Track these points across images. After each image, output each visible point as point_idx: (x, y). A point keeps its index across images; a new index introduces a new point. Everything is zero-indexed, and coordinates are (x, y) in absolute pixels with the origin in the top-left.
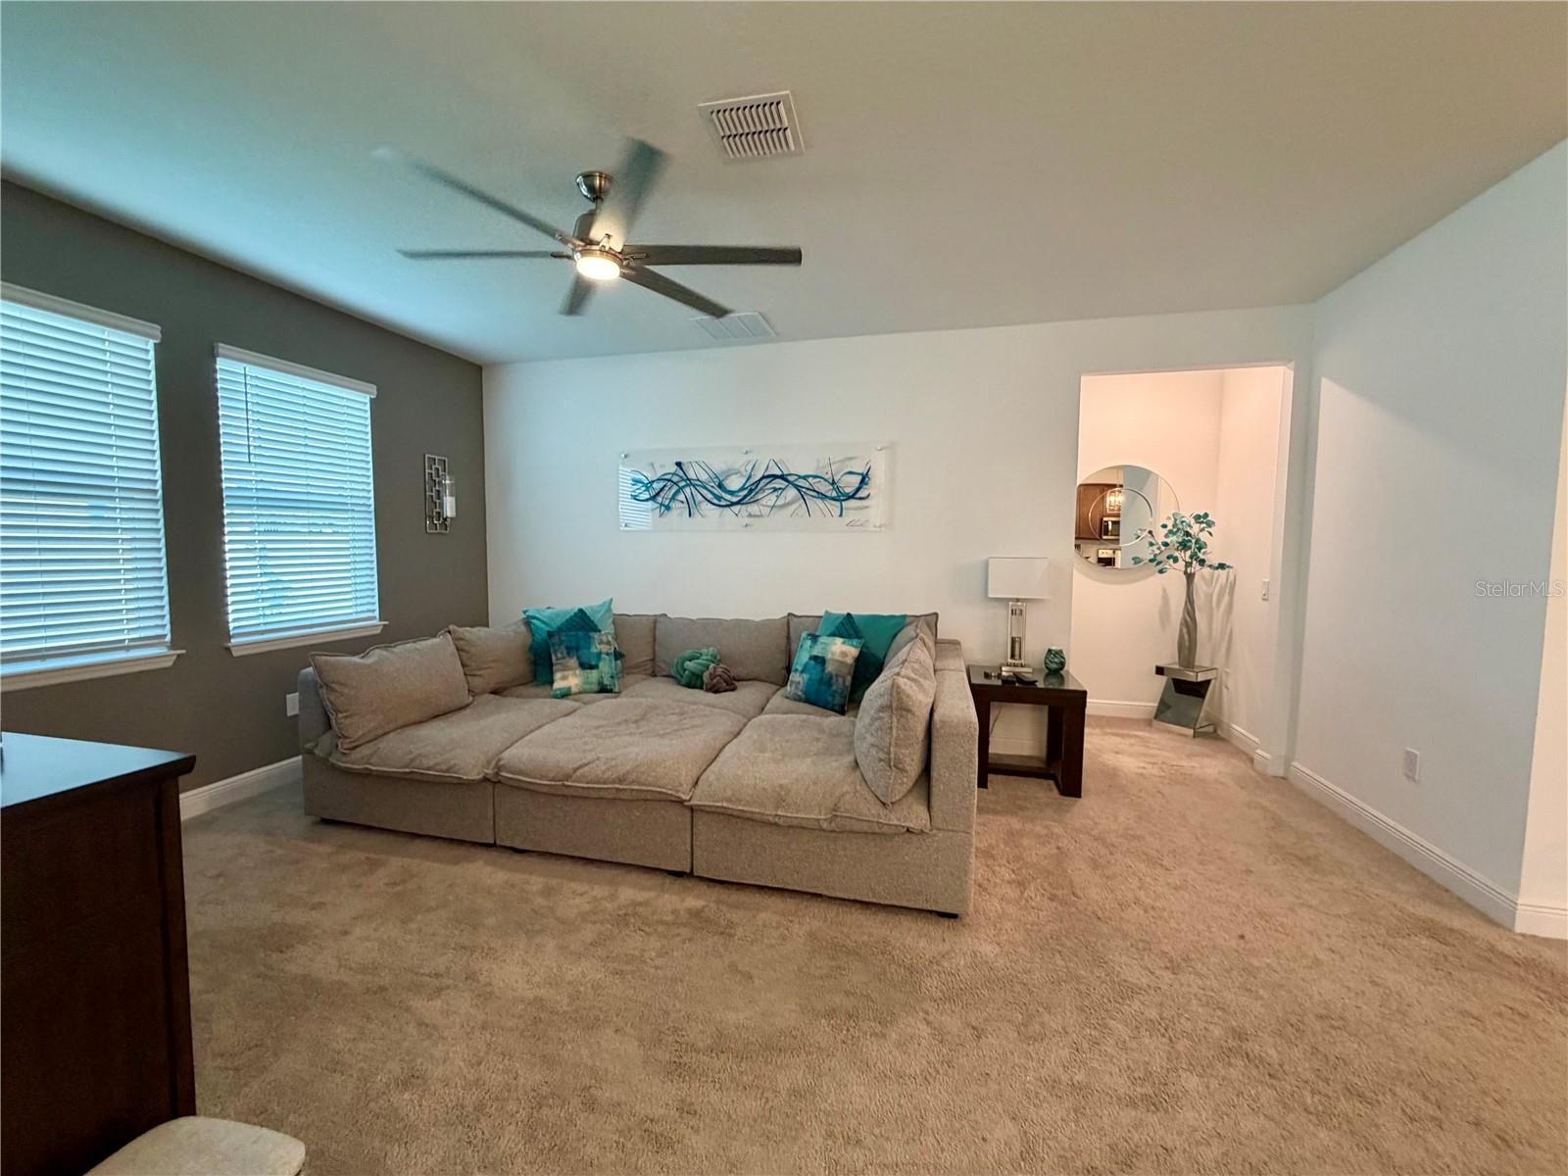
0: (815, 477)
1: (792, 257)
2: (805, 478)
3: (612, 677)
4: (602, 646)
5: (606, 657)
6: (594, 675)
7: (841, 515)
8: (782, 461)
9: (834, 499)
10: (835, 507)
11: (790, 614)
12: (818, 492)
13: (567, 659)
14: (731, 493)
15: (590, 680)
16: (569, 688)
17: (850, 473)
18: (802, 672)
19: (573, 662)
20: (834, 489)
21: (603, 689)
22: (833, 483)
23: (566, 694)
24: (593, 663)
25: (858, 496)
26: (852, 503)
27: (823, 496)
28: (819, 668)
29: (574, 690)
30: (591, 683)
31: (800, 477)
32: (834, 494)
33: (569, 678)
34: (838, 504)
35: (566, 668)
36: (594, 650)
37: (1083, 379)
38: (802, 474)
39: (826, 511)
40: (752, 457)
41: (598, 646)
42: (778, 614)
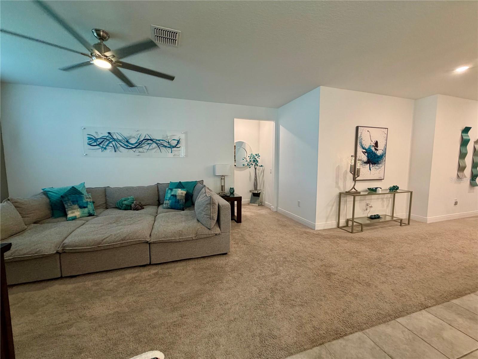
0: (163, 140)
1: (171, 78)
2: (159, 140)
3: (93, 210)
4: (87, 199)
5: (90, 203)
6: (86, 210)
7: (172, 152)
8: (150, 135)
9: (169, 147)
10: (169, 150)
11: (158, 183)
12: (164, 145)
13: (73, 206)
14: (132, 144)
15: (84, 212)
16: (76, 216)
17: (174, 140)
18: (169, 200)
19: (76, 206)
20: (169, 144)
21: (90, 215)
22: (169, 143)
23: (74, 219)
24: (85, 206)
25: (177, 146)
26: (175, 149)
27: (166, 147)
28: (175, 198)
29: (78, 217)
30: (85, 213)
31: (157, 140)
32: (169, 146)
33: (75, 213)
34: (170, 149)
35: (72, 209)
36: (84, 201)
37: (235, 119)
38: (158, 139)
39: (166, 151)
40: (140, 133)
41: (86, 200)
42: (153, 183)
